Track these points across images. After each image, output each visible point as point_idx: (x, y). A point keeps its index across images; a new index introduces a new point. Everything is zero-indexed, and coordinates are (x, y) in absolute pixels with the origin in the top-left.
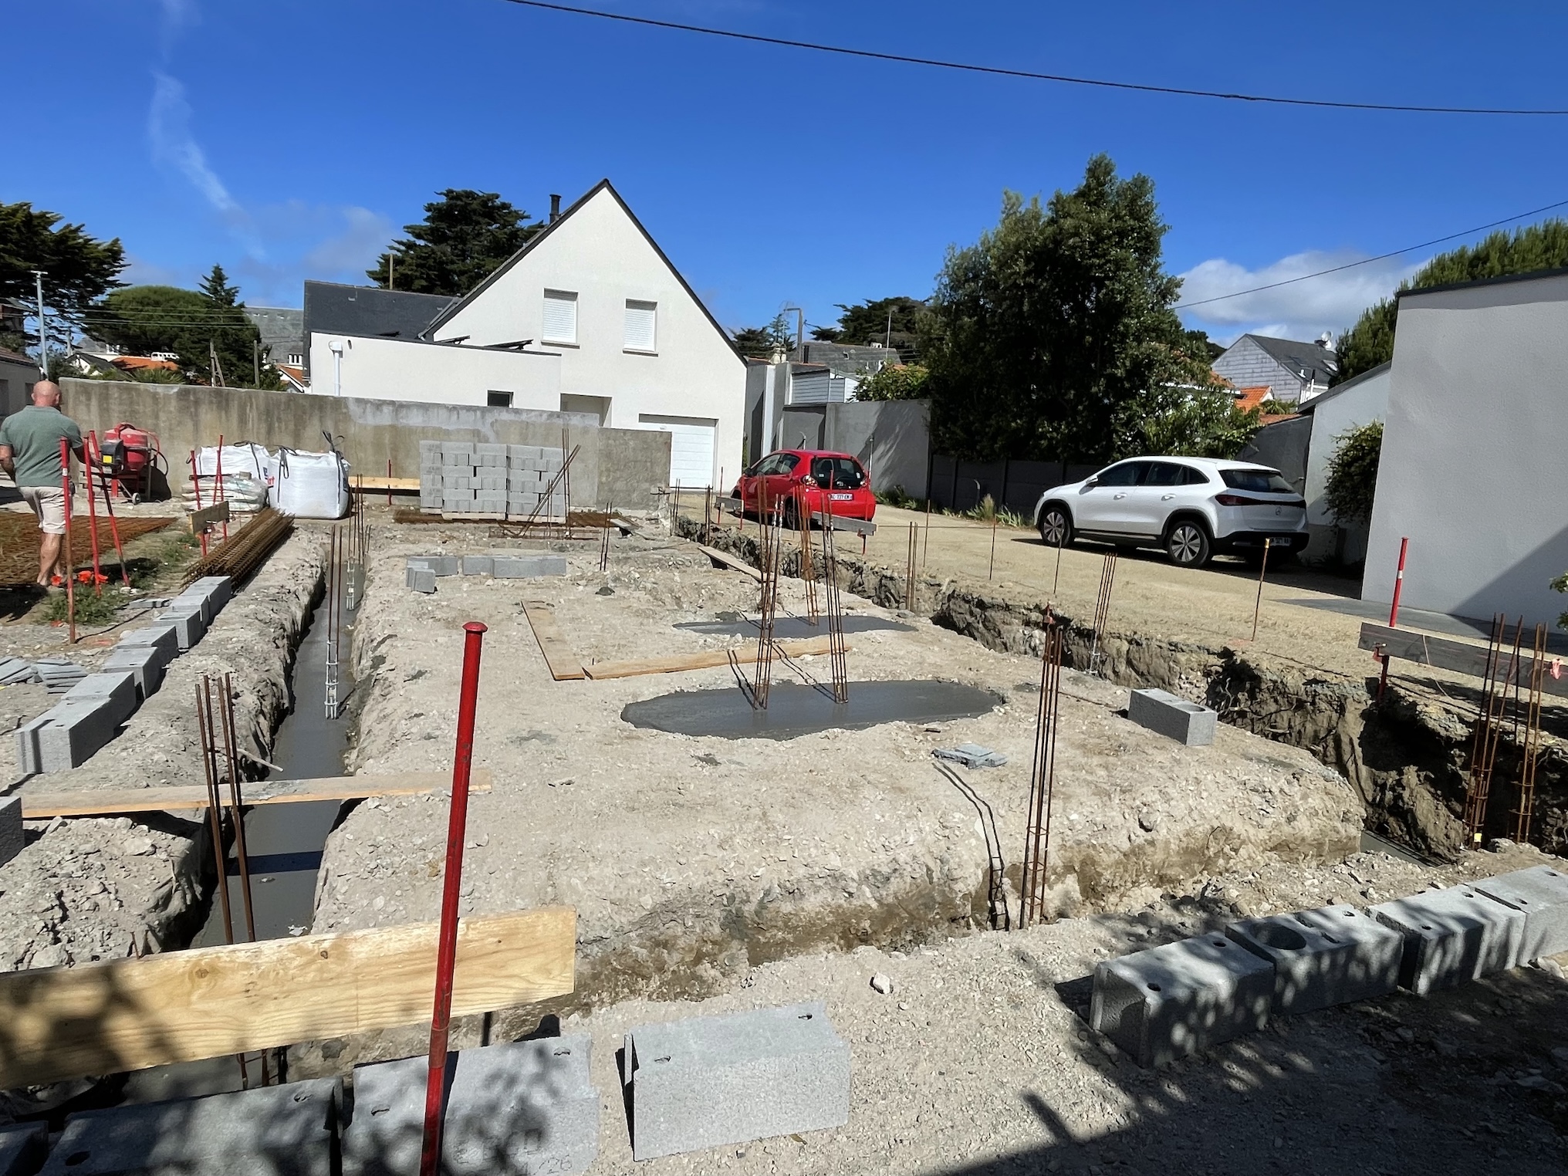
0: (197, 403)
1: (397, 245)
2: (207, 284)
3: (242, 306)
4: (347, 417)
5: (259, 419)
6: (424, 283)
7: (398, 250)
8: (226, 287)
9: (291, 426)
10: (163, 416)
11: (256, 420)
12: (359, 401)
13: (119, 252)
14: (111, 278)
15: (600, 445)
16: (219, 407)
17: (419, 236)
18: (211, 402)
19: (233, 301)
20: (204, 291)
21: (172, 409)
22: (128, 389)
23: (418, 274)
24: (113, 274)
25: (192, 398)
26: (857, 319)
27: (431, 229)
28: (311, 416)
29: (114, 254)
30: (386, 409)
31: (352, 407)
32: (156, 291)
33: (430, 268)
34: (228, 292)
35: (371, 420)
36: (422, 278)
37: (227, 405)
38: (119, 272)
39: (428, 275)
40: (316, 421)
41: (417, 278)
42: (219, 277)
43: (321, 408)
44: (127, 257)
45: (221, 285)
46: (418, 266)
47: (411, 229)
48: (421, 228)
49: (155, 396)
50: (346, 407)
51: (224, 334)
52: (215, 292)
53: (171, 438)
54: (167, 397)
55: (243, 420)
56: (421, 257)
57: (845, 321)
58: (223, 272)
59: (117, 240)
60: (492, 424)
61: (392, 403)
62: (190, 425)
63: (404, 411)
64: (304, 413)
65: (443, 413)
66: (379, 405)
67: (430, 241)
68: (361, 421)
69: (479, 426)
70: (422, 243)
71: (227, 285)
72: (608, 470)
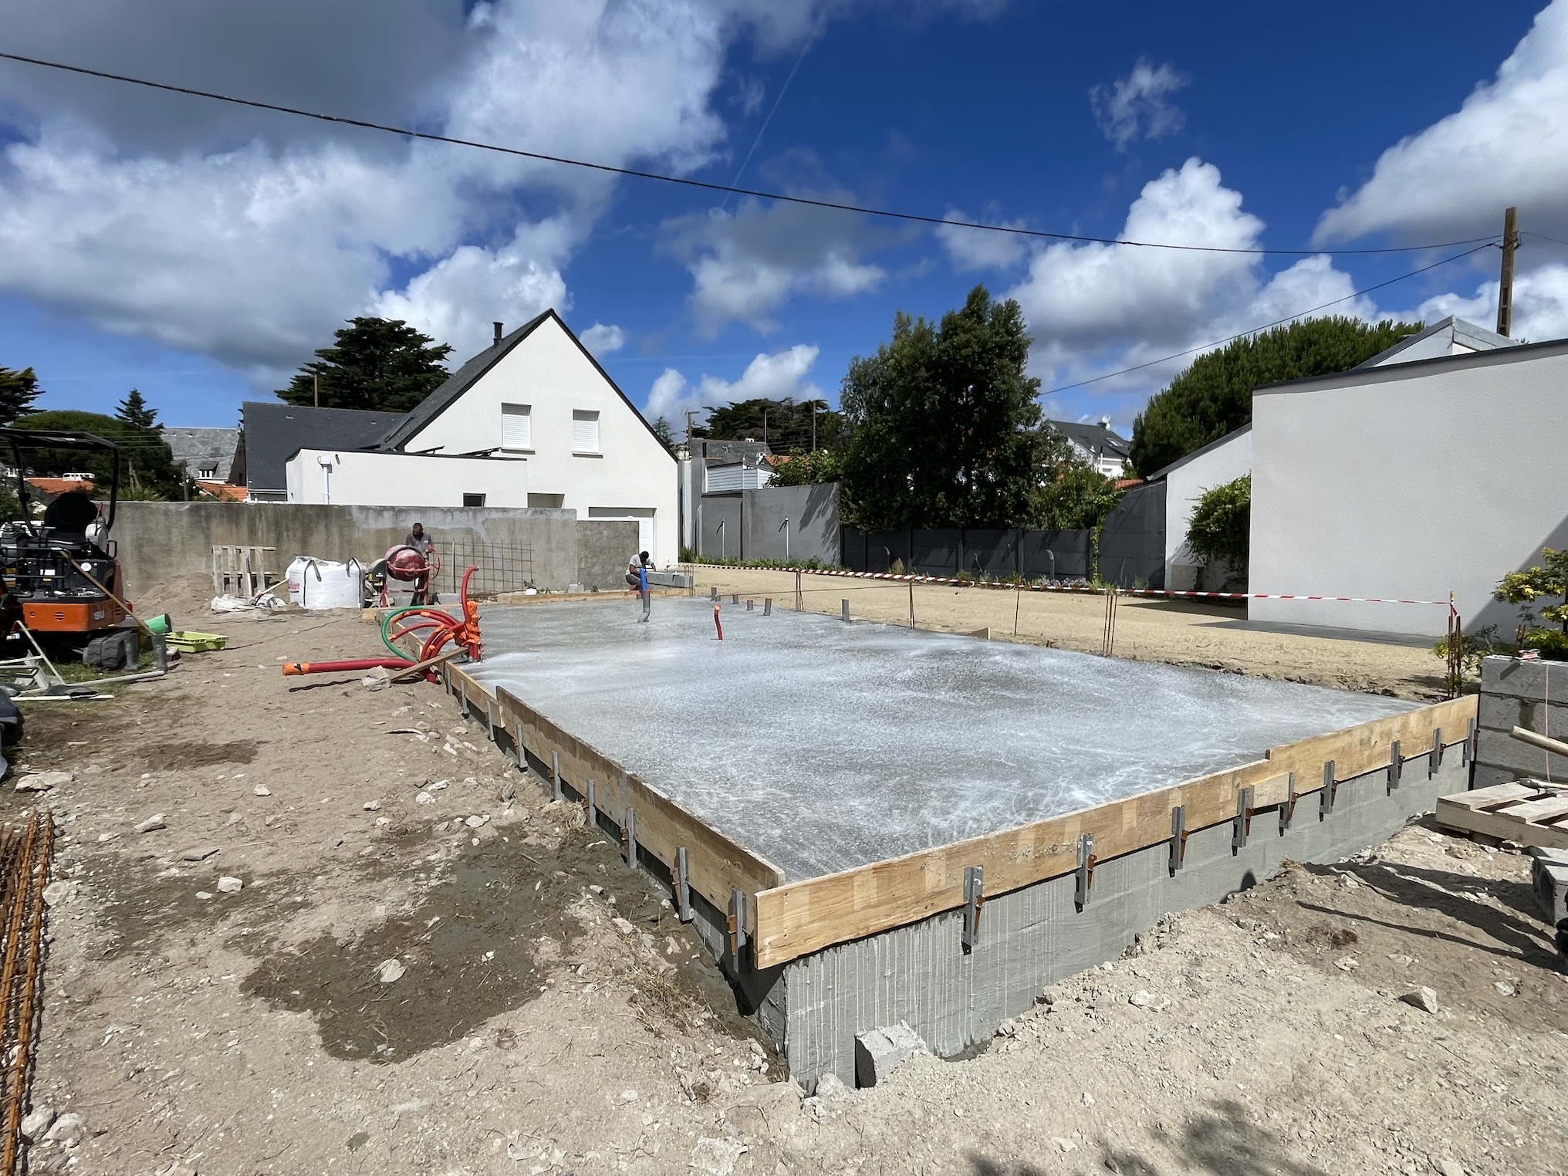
0: (208, 517)
1: (309, 368)
2: (124, 408)
3: (160, 426)
4: (351, 524)
5: (269, 530)
6: (338, 401)
7: (310, 372)
8: (144, 410)
9: (299, 534)
10: (175, 532)
11: (265, 530)
12: (362, 508)
13: (33, 380)
14: (24, 405)
15: (577, 536)
16: (230, 520)
17: (330, 359)
18: (222, 516)
19: (150, 423)
20: (121, 414)
21: (184, 524)
22: (140, 507)
23: (332, 393)
24: (26, 401)
25: (203, 513)
26: (724, 419)
27: (342, 352)
28: (317, 524)
29: (27, 382)
30: (386, 514)
31: (355, 513)
32: (66, 415)
33: (343, 387)
34: (146, 414)
35: (374, 524)
36: (336, 397)
37: (238, 518)
38: (33, 399)
39: (341, 393)
40: (322, 528)
41: (331, 396)
42: (136, 400)
43: (327, 516)
44: (40, 384)
45: (139, 408)
46: (330, 385)
47: (321, 353)
48: (331, 351)
49: (166, 513)
50: (350, 514)
51: (143, 451)
52: (132, 414)
53: (184, 551)
54: (179, 513)
55: (253, 531)
56: (334, 378)
57: (712, 421)
58: (141, 396)
59: (30, 369)
60: (483, 523)
61: (392, 508)
62: (201, 539)
63: (403, 514)
64: (311, 522)
65: (439, 516)
66: (380, 511)
67: (340, 363)
68: (364, 526)
69: (471, 524)
70: (332, 365)
71: (145, 408)
72: (586, 557)
